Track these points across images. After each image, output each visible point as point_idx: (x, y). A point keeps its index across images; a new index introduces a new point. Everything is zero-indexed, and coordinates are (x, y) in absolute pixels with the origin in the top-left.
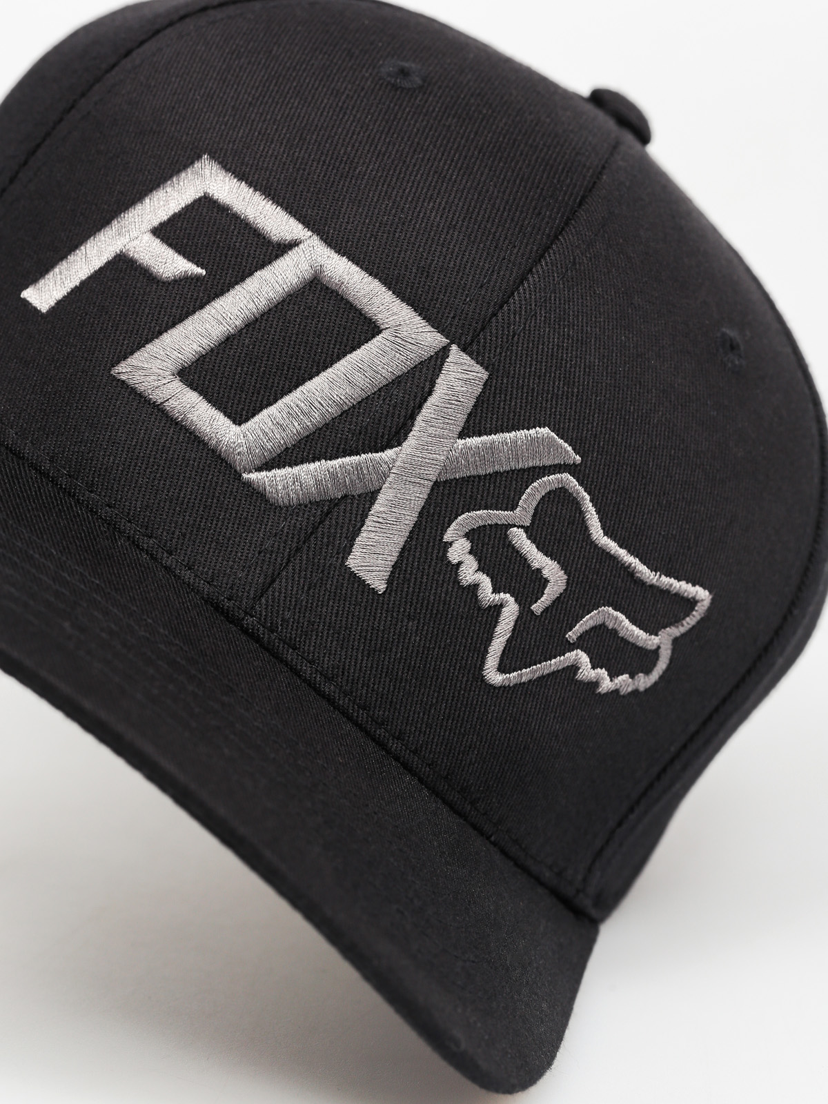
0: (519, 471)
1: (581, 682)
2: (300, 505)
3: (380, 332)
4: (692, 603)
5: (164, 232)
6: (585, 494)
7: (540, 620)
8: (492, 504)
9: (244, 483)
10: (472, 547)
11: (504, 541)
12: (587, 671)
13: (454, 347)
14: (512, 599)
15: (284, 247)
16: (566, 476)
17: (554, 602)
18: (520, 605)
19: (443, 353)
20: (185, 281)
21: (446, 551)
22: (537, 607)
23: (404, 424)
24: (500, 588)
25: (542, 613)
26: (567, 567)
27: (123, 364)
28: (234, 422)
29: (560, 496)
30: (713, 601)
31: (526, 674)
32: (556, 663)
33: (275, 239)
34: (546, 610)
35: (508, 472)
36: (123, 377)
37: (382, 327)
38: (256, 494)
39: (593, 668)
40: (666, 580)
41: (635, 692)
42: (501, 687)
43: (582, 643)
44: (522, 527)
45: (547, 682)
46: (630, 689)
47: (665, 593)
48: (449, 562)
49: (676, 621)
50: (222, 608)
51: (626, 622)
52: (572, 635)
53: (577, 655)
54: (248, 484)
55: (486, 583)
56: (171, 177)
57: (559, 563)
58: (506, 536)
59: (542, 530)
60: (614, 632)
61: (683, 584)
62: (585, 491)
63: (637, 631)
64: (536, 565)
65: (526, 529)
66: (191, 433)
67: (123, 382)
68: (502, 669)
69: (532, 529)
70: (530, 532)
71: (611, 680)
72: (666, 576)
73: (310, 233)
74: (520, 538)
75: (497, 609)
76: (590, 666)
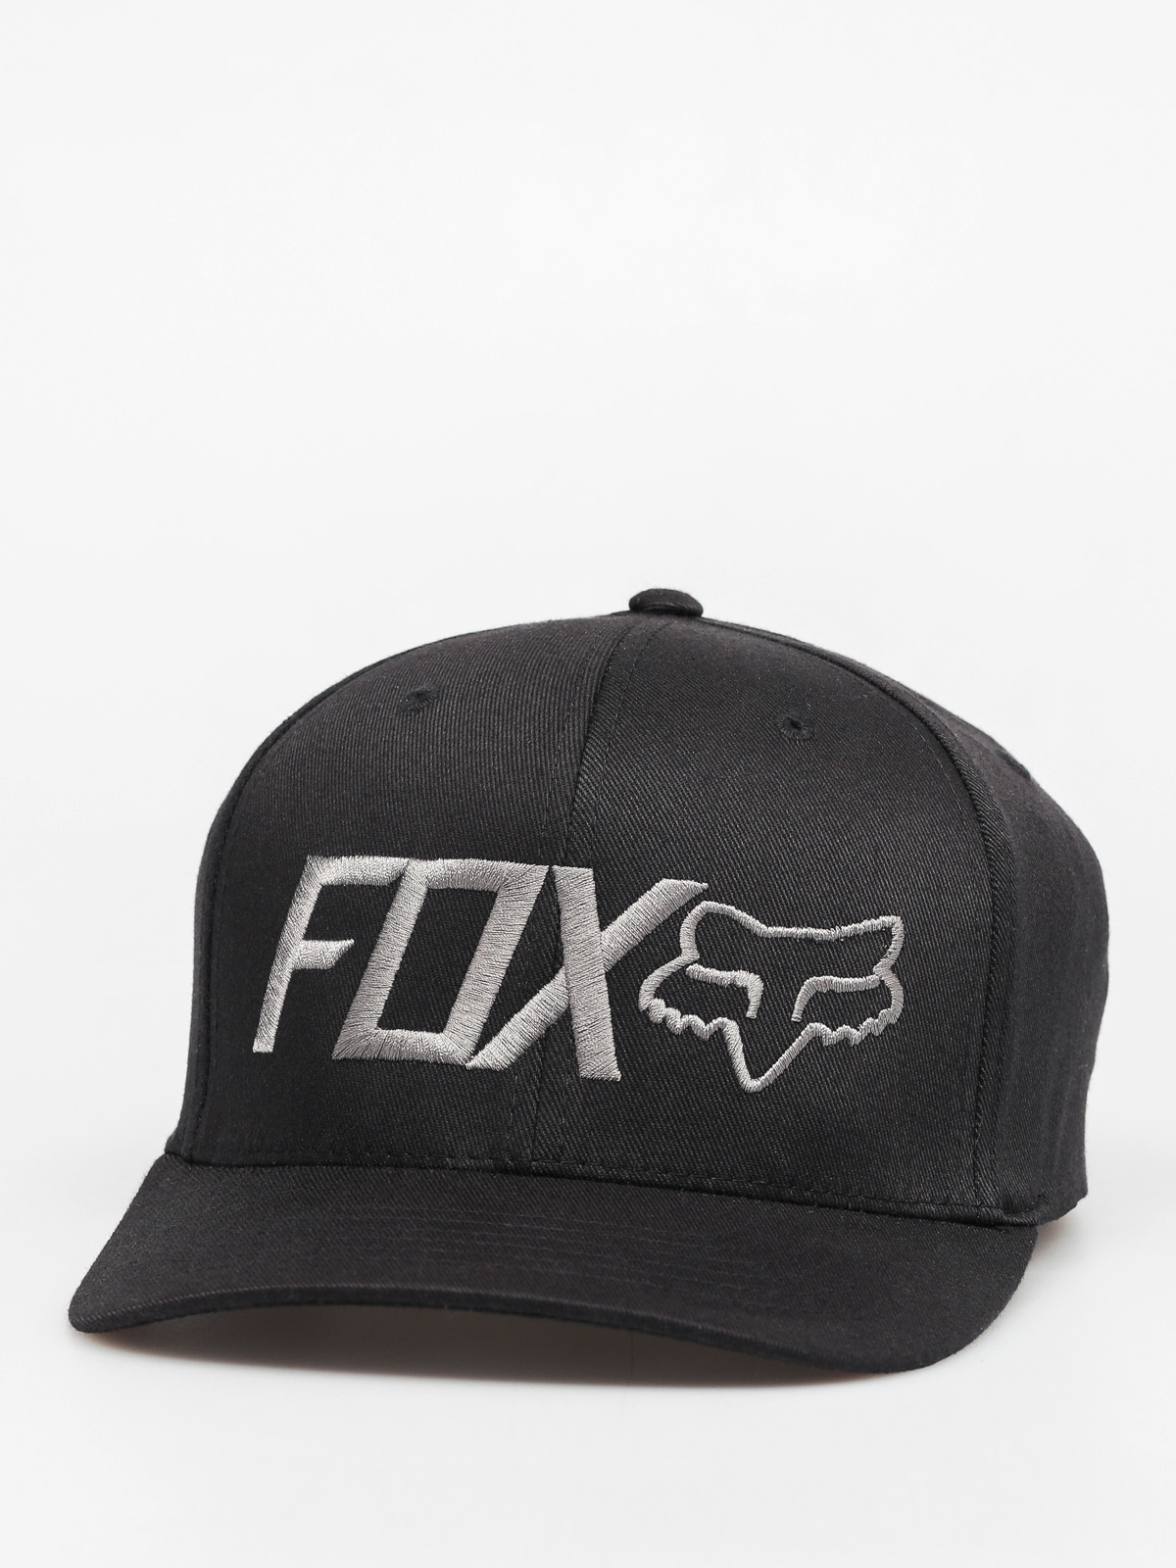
0: (663, 923)
1: (831, 1046)
2: (519, 1058)
3: (496, 894)
4: (886, 933)
5: (312, 933)
6: (729, 907)
7: (760, 1020)
8: (660, 960)
9: (471, 1070)
10: (665, 1001)
11: (689, 981)
12: (831, 1035)
13: (555, 867)
14: (726, 1020)
15: (396, 883)
16: (704, 904)
17: (762, 1000)
18: (735, 1020)
19: (550, 878)
20: (346, 957)
21: (648, 1018)
22: (751, 1013)
23: (556, 947)
24: (709, 1017)
25: (758, 1014)
26: (754, 968)
27: (337, 1046)
28: (438, 1032)
29: (708, 921)
30: (905, 921)
31: (777, 1067)
32: (796, 1045)
33: (386, 883)
34: (759, 1010)
35: (656, 930)
36: (341, 1057)
37: (495, 890)
38: (486, 1073)
39: (834, 1029)
40: (848, 929)
41: (889, 1027)
42: (764, 1089)
43: (808, 1016)
44: (695, 962)
45: (801, 1062)
46: (882, 1028)
47: (854, 938)
48: (656, 1024)
49: (882, 954)
50: (511, 1169)
51: (836, 979)
52: (796, 1016)
53: (811, 1027)
54: (475, 1069)
55: (696, 1020)
56: (294, 890)
57: (744, 970)
58: (688, 977)
59: (714, 954)
60: (831, 993)
61: (867, 923)
62: (728, 904)
63: (850, 980)
64: (726, 983)
65: (700, 962)
66: (412, 1062)
67: (345, 1059)
68: (754, 1075)
69: (705, 958)
70: (703, 961)
71: (858, 1030)
72: (845, 925)
73: (406, 860)
74: (699, 971)
75: (719, 1034)
76: (829, 1030)
